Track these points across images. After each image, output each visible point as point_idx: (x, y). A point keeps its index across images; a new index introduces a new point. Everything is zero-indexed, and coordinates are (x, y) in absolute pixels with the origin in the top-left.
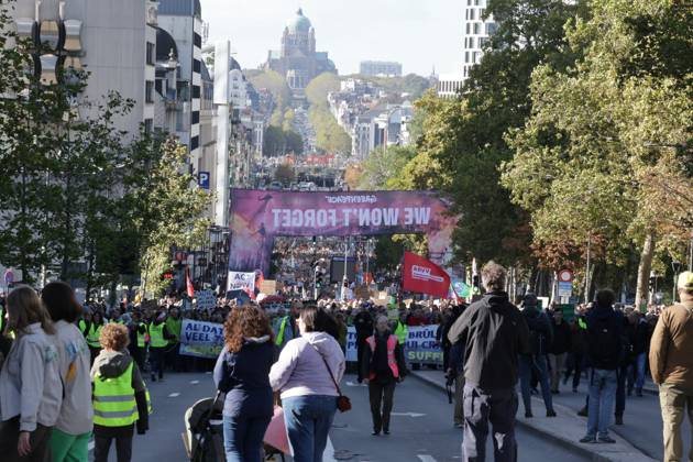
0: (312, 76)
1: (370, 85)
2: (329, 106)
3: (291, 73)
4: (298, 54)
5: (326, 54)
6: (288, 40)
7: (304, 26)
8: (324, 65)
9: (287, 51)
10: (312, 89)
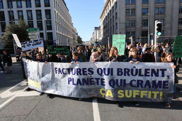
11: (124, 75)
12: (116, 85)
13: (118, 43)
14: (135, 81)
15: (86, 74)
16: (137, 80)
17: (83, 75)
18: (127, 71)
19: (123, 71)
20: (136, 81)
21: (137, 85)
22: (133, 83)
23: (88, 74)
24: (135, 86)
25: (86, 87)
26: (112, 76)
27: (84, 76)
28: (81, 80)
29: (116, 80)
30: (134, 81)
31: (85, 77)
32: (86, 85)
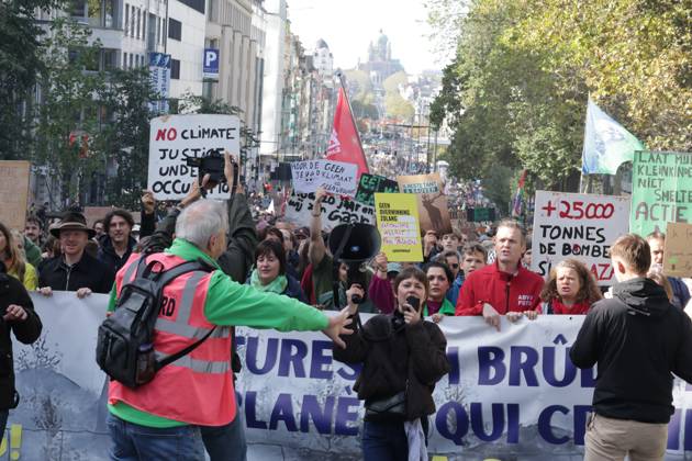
0: (387, 75)
1: (429, 79)
2: (399, 91)
3: (373, 74)
4: (379, 60)
5: (398, 61)
6: (373, 51)
7: (383, 41)
8: (396, 67)
9: (372, 58)
10: (388, 83)
11: (511, 384)
12: (470, 431)
13: (667, 195)
14: (565, 411)
15: (328, 375)
16: (576, 408)
17: (311, 376)
18: (524, 358)
19: (507, 361)
20: (572, 413)
21: (573, 430)
22: (557, 421)
23: (335, 374)
24: (566, 439)
25: (319, 442)
26: (453, 387)
27: (315, 381)
28: (294, 401)
29: (473, 405)
30: (558, 413)
31: (319, 390)
32: (318, 434)
